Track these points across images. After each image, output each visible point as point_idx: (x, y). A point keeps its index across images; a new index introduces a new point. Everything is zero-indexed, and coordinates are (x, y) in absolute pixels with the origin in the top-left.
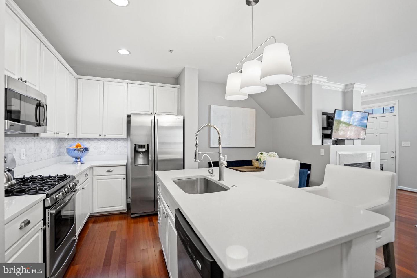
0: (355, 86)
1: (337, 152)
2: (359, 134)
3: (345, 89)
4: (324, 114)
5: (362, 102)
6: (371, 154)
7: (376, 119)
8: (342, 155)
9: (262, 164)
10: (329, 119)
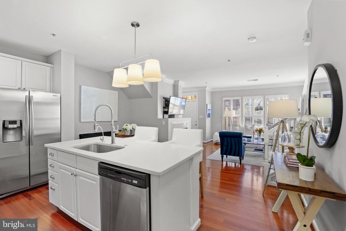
0: (179, 82)
1: (171, 122)
2: (180, 111)
3: (174, 83)
4: (164, 98)
5: (183, 92)
6: (185, 123)
7: (188, 102)
8: (174, 124)
9: (127, 133)
10: (166, 102)
